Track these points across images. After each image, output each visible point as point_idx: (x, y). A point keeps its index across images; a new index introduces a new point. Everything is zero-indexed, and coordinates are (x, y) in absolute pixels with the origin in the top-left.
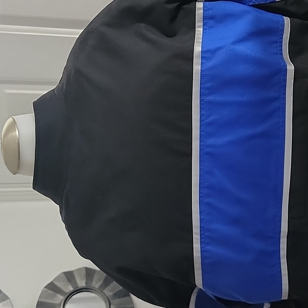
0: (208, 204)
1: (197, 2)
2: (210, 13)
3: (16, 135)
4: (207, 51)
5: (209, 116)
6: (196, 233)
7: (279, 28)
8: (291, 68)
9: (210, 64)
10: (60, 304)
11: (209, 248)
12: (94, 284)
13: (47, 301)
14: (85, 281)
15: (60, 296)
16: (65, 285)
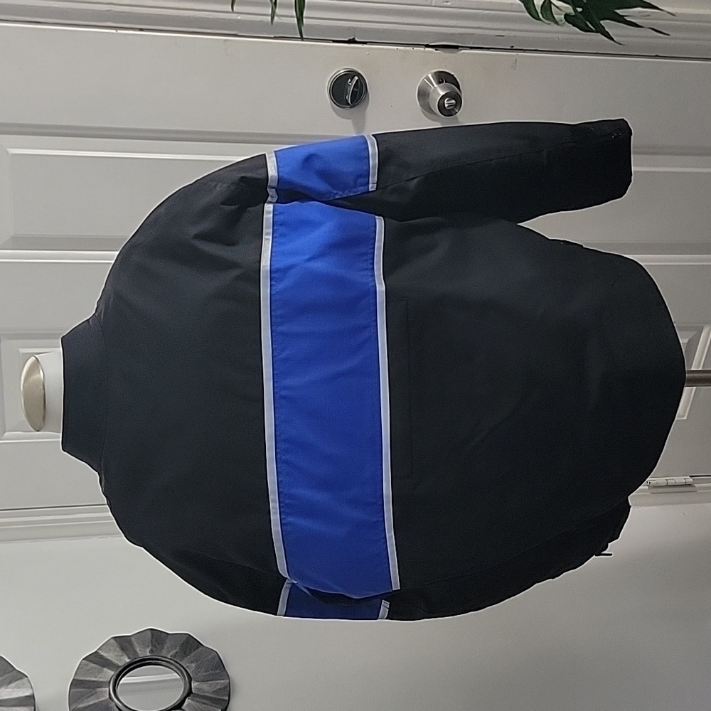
0: (286, 462)
1: (266, 204)
2: (281, 217)
3: (39, 378)
4: (278, 270)
5: (284, 350)
6: (273, 501)
7: (369, 236)
8: (381, 288)
9: (281, 286)
10: (110, 682)
11: (290, 519)
12: (164, 653)
13: (88, 679)
14: (150, 649)
15: (109, 671)
16: (117, 656)
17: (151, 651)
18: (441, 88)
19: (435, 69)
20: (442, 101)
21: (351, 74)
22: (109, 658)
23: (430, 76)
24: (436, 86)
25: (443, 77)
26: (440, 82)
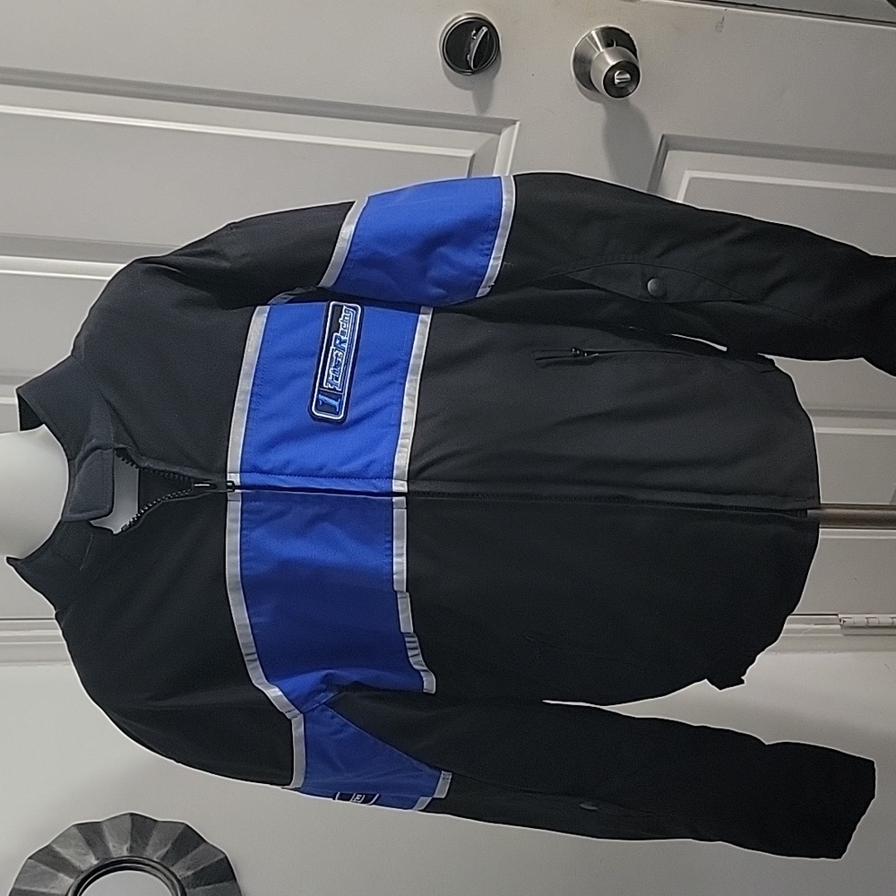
12: (149, 852)
13: (33, 889)
14: (128, 845)
15: (66, 878)
16: (80, 854)
17: (131, 849)
18: (609, 53)
19: (602, 23)
20: (610, 74)
21: (477, 23)
22: (68, 857)
23: (593, 33)
24: (602, 50)
25: (614, 37)
26: (608, 45)
